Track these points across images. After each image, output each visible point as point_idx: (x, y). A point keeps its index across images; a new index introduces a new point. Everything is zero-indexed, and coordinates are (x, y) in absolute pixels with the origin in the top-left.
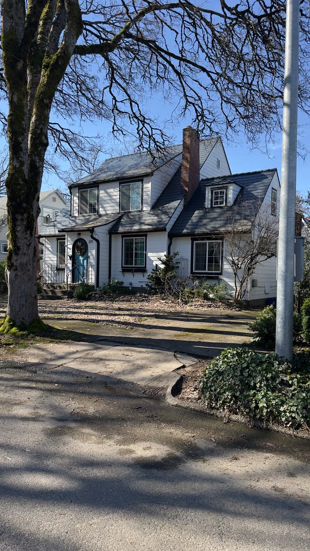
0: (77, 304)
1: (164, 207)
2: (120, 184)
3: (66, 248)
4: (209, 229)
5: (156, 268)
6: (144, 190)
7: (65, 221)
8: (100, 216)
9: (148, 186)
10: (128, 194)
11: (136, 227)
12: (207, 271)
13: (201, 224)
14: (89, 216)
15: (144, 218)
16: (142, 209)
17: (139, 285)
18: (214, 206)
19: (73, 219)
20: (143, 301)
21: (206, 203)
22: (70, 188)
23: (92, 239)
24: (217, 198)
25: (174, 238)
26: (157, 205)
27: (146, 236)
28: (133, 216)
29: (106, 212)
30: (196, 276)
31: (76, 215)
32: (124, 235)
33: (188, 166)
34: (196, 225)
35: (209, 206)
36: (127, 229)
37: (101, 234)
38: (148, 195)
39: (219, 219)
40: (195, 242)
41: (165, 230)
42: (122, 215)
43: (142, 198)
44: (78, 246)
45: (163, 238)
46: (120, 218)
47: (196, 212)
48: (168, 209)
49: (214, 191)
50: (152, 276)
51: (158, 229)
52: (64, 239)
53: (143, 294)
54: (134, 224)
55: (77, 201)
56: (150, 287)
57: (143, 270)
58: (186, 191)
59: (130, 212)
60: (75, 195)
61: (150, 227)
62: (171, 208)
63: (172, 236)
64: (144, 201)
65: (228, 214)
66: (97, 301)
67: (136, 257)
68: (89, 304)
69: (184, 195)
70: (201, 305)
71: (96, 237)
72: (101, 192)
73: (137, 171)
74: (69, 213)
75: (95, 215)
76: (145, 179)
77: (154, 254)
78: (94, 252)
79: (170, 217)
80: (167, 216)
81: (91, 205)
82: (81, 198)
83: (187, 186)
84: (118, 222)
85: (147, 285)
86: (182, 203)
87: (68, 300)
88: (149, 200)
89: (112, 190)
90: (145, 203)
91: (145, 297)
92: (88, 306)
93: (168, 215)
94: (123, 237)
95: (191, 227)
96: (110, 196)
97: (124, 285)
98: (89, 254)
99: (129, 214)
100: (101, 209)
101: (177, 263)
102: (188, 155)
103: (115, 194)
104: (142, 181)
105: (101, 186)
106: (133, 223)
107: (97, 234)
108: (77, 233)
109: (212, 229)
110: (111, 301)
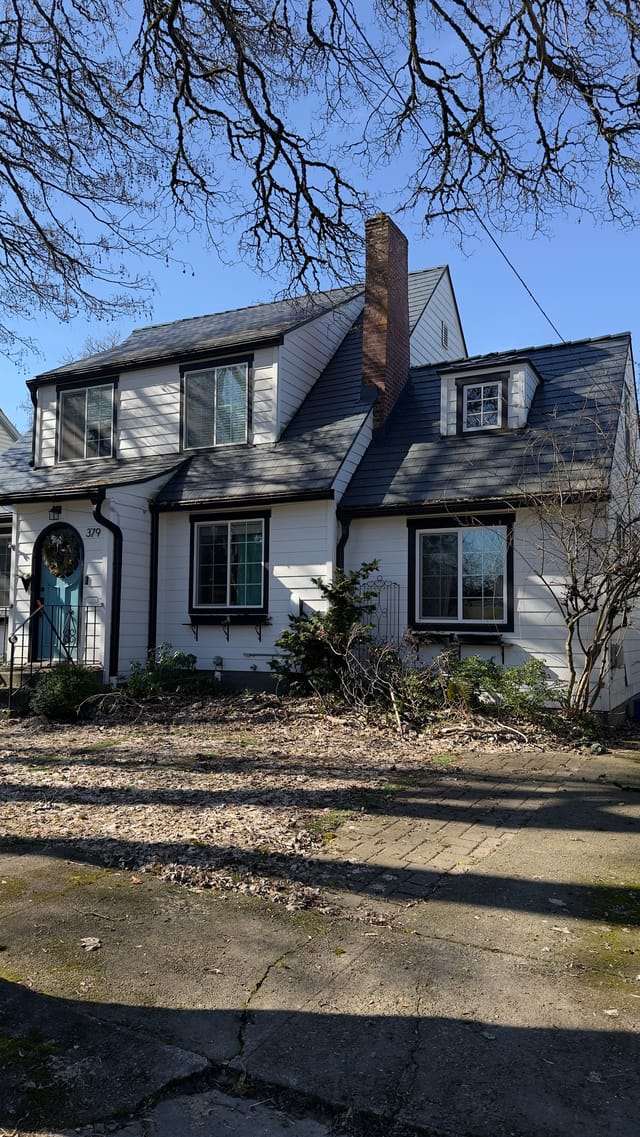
0: (43, 742)
1: (317, 434)
2: (182, 371)
3: (13, 553)
4: (465, 493)
5: (302, 613)
6: (257, 386)
7: (13, 480)
8: (122, 462)
9: (268, 374)
10: (206, 398)
11: (237, 490)
12: (460, 620)
13: (438, 478)
14: (89, 463)
15: (259, 465)
16: (250, 442)
17: (245, 666)
18: (466, 429)
19: (40, 473)
20: (268, 718)
21: (443, 423)
22: (35, 385)
23: (98, 525)
24: (474, 407)
25: (353, 521)
26: (294, 429)
27: (267, 515)
28: (222, 459)
29: (140, 452)
30: (431, 637)
31: (50, 462)
32: (199, 513)
33: (384, 321)
34: (426, 480)
35: (453, 430)
36: (208, 494)
37: (128, 508)
38: (267, 400)
39: (491, 463)
40: (418, 532)
41: (328, 494)
42: (190, 459)
44: (53, 548)
45: (323, 520)
46: (185, 466)
47: (414, 447)
48: (332, 438)
49: (466, 388)
50: (297, 638)
51: (307, 493)
52: (9, 530)
53: (263, 695)
54: (230, 480)
55: (53, 424)
56: (285, 671)
57: (258, 619)
58: (379, 389)
59: (213, 450)
60: (47, 408)
61: (282, 488)
62: (340, 436)
63: (349, 514)
64: (255, 418)
65: (525, 448)
66: (112, 725)
67: (234, 579)
68: (89, 737)
69: (371, 400)
70: (473, 735)
71: (112, 518)
72: (124, 395)
73: (231, 337)
74: (28, 459)
75: (106, 460)
76: (258, 355)
77: (294, 570)
78: (104, 565)
79: (343, 460)
80: (331, 457)
81: (94, 432)
82: (65, 416)
83: (382, 377)
84: (177, 474)
85: (274, 664)
86: (370, 422)
87: (14, 723)
88: (272, 415)
89: (158, 389)
90: (259, 424)
91: (272, 705)
92: (83, 752)
93: (333, 453)
94: (193, 519)
95: (408, 487)
96: (153, 406)
97: (199, 666)
98: (89, 572)
99: (212, 456)
100: (123, 445)
101: (368, 596)
102: (382, 291)
103: (168, 398)
104: (250, 360)
105: (124, 378)
106: (225, 478)
107: (113, 510)
108: (50, 505)
109: (479, 492)
110: (161, 722)
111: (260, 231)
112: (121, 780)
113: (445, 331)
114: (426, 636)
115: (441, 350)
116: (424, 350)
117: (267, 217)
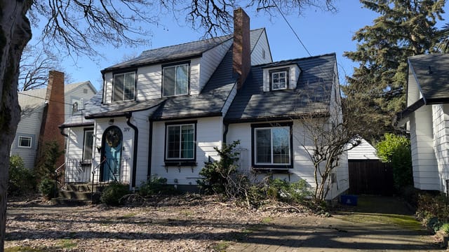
0: (105, 214)
1: (216, 91)
2: (163, 67)
3: (94, 138)
4: (274, 114)
5: (210, 161)
6: (192, 73)
7: (95, 109)
8: (138, 102)
9: (196, 68)
10: (172, 78)
11: (184, 113)
12: (272, 164)
13: (263, 108)
14: (125, 102)
15: (193, 103)
16: (189, 94)
17: (187, 183)
18: (273, 89)
19: (105, 106)
20: (196, 204)
21: (264, 87)
22: (104, 72)
23: (128, 126)
24: (276, 81)
25: (230, 125)
26: (205, 90)
27: (196, 122)
28: (179, 101)
29: (146, 98)
30: (261, 170)
31: (109, 102)
32: (168, 121)
33: (241, 48)
34: (258, 109)
35: (268, 90)
36: (172, 114)
37: (140, 120)
38: (196, 78)
40: (255, 129)
41: (220, 114)
42: (165, 101)
43: (189, 82)
44: (110, 136)
45: (217, 125)
46: (163, 103)
47: (253, 96)
48: (221, 93)
49: (273, 74)
50: (208, 171)
51: (212, 114)
52: (93, 129)
53: (194, 194)
54: (181, 109)
55: (111, 87)
56: (203, 184)
57: (192, 164)
58: (239, 74)
59: (174, 97)
60: (108, 81)
61: (202, 112)
62: (224, 92)
63: (228, 122)
64: (191, 85)
65: (296, 97)
66: (133, 207)
67: (182, 148)
68: (124, 212)
69: (236, 78)
71: (134, 124)
72: (139, 76)
74: (101, 101)
75: (132, 101)
76: (193, 61)
77: (207, 144)
78: (131, 142)
79: (226, 101)
80: (221, 100)
81: (127, 91)
82: (116, 84)
83: (241, 69)
84: (160, 107)
85: (198, 182)
86: (236, 87)
87: (93, 206)
88: (198, 84)
89: (153, 74)
90: (193, 88)
91: (198, 198)
92: (122, 218)
93: (222, 98)
94: (166, 124)
95: (251, 112)
96: (151, 80)
97: (168, 183)
98: (124, 145)
99: (174, 100)
100: (139, 95)
101: (236, 154)
102: (240, 37)
103: (157, 77)
104: (189, 63)
105: (139, 70)
106: (179, 108)
107: (135, 121)
108: (109, 119)
109: (279, 113)
110: (153, 206)
111: (194, 14)
112: (138, 229)
113: (264, 52)
114: (259, 170)
115: (262, 59)
116: (256, 60)
117: (196, 9)
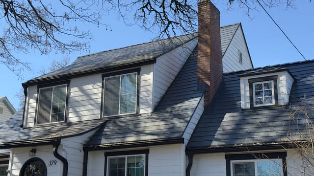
1: (174, 108)
2: (103, 77)
4: (258, 140)
6: (142, 84)
7: (12, 135)
8: (70, 124)
9: (148, 78)
10: (115, 90)
11: (131, 139)
13: (242, 132)
14: (52, 125)
15: (143, 125)
16: (138, 113)
18: (255, 105)
19: (26, 131)
21: (242, 102)
22: (26, 86)
23: (55, 159)
24: (258, 94)
25: (195, 155)
26: (162, 106)
27: (147, 152)
28: (123, 122)
29: (80, 119)
31: (31, 125)
32: (110, 151)
33: (209, 50)
34: (235, 133)
35: (248, 106)
36: (116, 141)
37: (72, 149)
38: (147, 91)
39: (271, 124)
40: (232, 162)
41: (180, 140)
42: (106, 122)
43: (138, 97)
44: (30, 172)
46: (103, 126)
47: (227, 115)
48: (182, 110)
49: (254, 84)
51: (170, 140)
52: (7, 162)
54: (127, 133)
55: (34, 105)
58: (207, 85)
59: (118, 117)
60: (32, 97)
61: (155, 137)
62: (186, 109)
63: (191, 152)
64: (141, 100)
65: (290, 116)
69: (202, 90)
71: (63, 154)
72: (72, 90)
73: (128, 60)
74: (20, 124)
75: (61, 123)
76: (143, 68)
79: (188, 122)
80: (182, 121)
81: (55, 110)
82: (41, 101)
83: (209, 78)
84: (99, 130)
86: (202, 102)
88: (150, 98)
89: (90, 86)
90: (143, 104)
93: (183, 118)
94: (106, 155)
95: (225, 137)
96: (87, 95)
99: (117, 121)
100: (71, 115)
102: (207, 37)
103: (95, 91)
104: (138, 71)
105: (73, 81)
106: (125, 132)
107: (64, 150)
108: (31, 148)
109: (265, 140)
111: (145, 9)
113: (241, 55)
115: (239, 64)
116: (230, 65)
117: (149, 3)
